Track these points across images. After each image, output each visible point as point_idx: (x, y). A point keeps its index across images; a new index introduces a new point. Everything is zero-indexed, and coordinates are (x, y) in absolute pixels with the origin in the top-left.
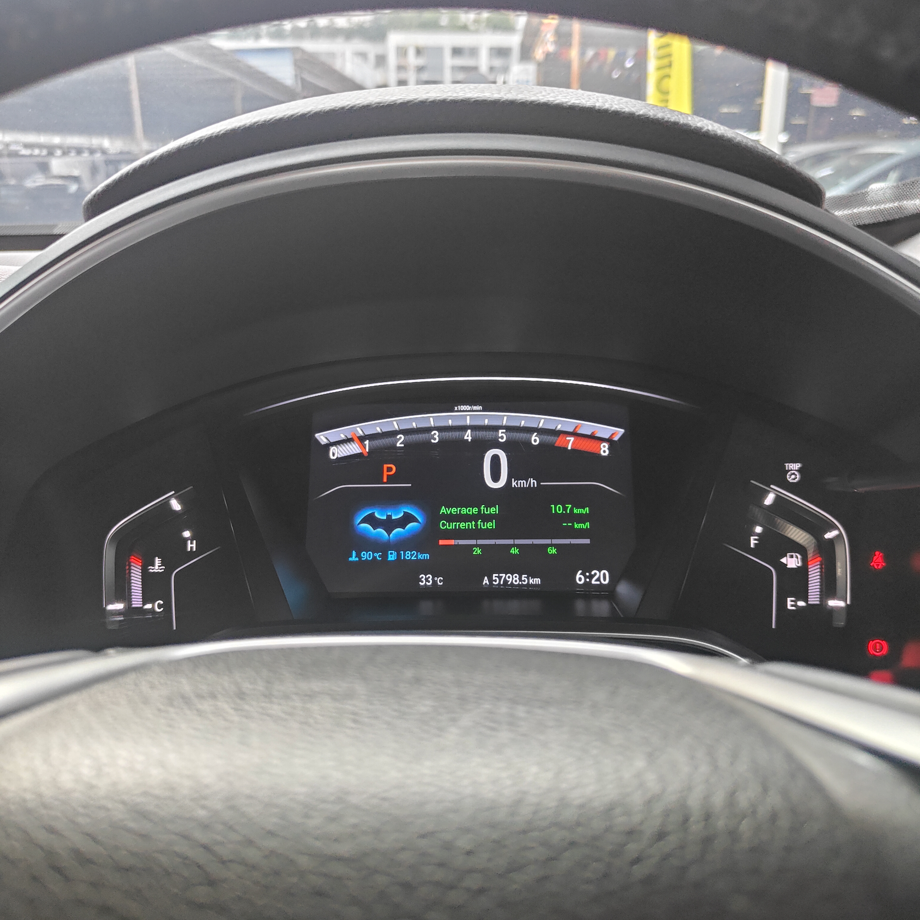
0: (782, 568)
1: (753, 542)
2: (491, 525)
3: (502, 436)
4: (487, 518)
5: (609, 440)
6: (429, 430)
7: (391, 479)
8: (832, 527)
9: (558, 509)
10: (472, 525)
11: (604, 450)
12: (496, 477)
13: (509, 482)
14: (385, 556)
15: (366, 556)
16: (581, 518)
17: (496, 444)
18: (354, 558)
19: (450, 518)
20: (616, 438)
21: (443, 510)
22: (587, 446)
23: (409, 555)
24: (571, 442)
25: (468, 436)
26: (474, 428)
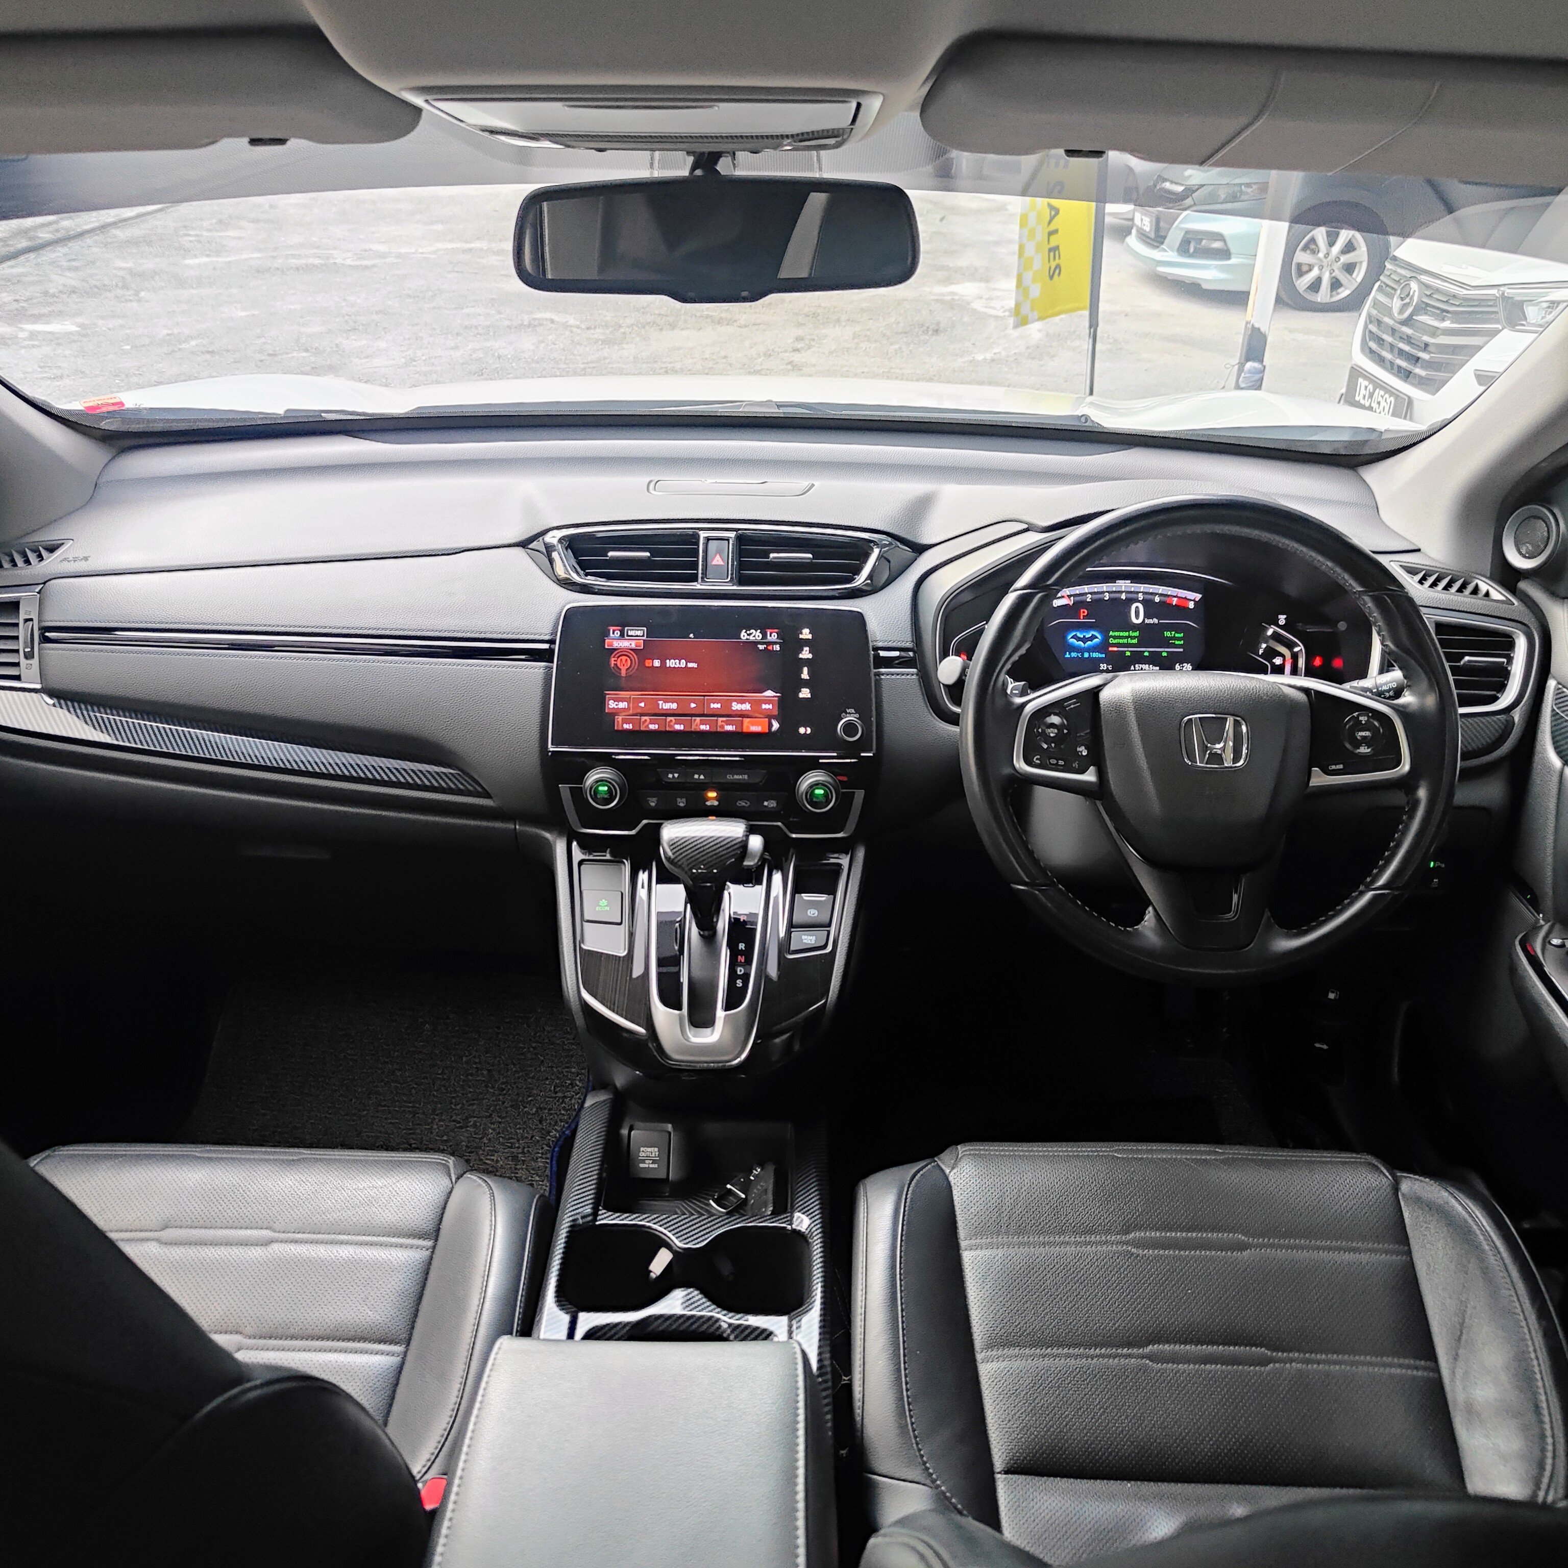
0: (1273, 664)
1: (1261, 652)
2: (1135, 641)
3: (1141, 597)
4: (1133, 638)
5: (1194, 600)
6: (1103, 592)
7: (1084, 617)
8: (1297, 645)
9: (1167, 634)
10: (1125, 641)
11: (1191, 605)
12: (1137, 616)
13: (1144, 620)
14: (1082, 655)
15: (1074, 655)
16: (1179, 639)
17: (1137, 601)
18: (1067, 656)
19: (1115, 637)
20: (1197, 600)
21: (1111, 633)
22: (1182, 603)
23: (1095, 655)
24: (1175, 601)
25: (1123, 596)
26: (1127, 592)
